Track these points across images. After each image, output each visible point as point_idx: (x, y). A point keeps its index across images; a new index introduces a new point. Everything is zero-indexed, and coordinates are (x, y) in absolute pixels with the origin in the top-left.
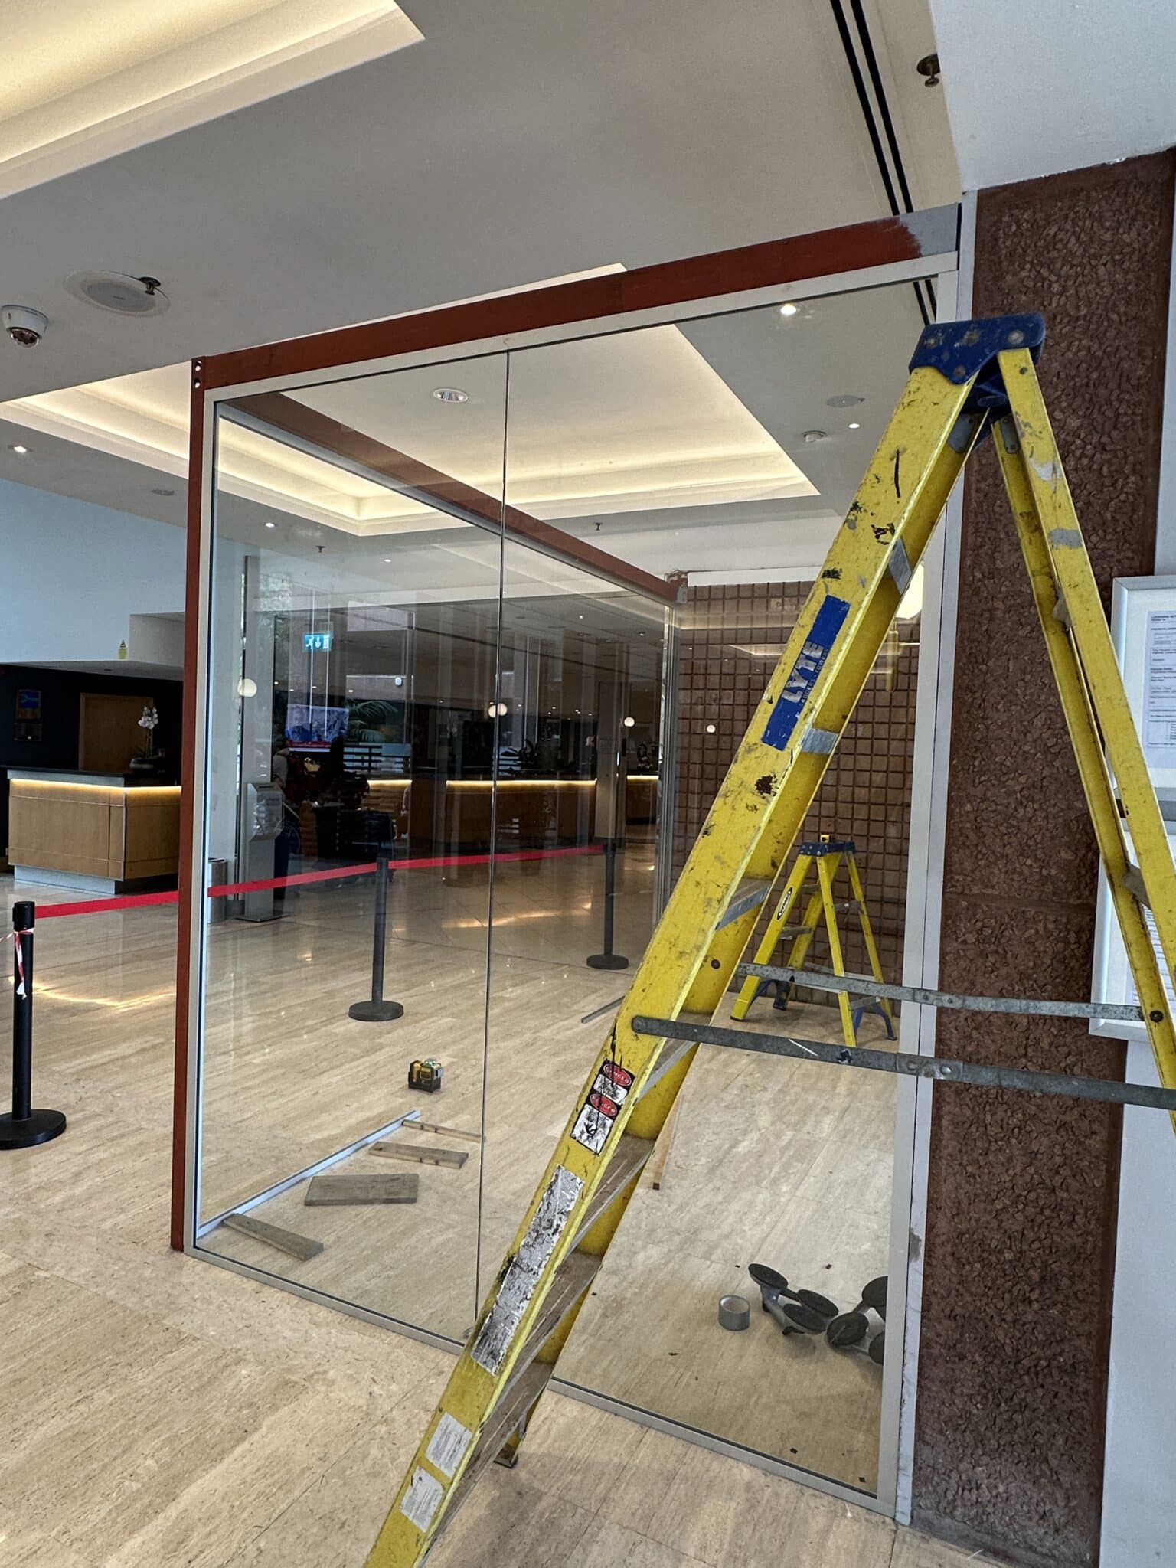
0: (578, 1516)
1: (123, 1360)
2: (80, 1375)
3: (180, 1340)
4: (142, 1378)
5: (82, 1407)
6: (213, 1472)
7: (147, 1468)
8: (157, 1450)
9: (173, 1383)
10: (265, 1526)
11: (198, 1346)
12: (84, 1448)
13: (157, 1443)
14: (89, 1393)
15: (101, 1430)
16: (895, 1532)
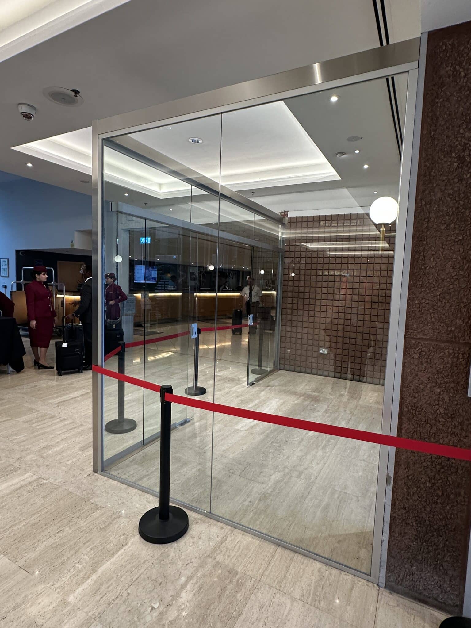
0: (252, 582)
1: (75, 516)
2: (59, 522)
3: (97, 508)
4: (82, 523)
5: (60, 534)
6: (110, 562)
7: (85, 559)
8: (88, 552)
9: (95, 525)
10: (130, 584)
11: (104, 510)
12: (60, 551)
13: (88, 549)
14: (63, 529)
15: (67, 543)
16: (379, 590)
